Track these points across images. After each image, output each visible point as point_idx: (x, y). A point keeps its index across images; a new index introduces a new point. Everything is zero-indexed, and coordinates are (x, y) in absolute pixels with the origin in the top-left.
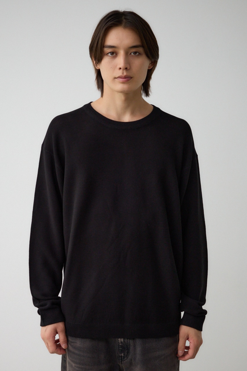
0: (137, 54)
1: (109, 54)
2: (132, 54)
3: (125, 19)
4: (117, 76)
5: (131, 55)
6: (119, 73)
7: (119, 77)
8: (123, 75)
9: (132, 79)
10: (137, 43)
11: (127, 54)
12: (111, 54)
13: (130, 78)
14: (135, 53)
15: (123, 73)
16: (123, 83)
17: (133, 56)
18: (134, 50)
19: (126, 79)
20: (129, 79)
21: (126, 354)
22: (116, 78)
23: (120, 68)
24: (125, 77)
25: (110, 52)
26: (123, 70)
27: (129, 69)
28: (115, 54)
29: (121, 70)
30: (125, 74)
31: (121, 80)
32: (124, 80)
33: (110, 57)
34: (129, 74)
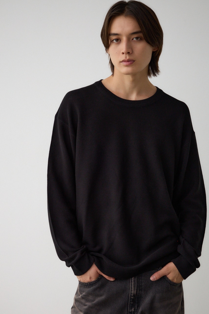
0: (139, 39)
1: (115, 41)
2: (135, 39)
3: (128, 8)
4: (121, 60)
5: (133, 40)
6: (123, 57)
7: (123, 61)
8: (126, 59)
9: (135, 62)
10: (138, 29)
11: (129, 40)
12: (116, 41)
13: (133, 62)
14: (137, 38)
15: (126, 57)
16: (127, 66)
17: (135, 41)
18: (136, 36)
19: (129, 63)
20: (131, 62)
21: (136, 308)
22: (121, 62)
23: (123, 53)
24: (128, 61)
25: (115, 39)
26: (126, 54)
27: (131, 54)
28: (119, 41)
29: (124, 55)
30: (128, 58)
31: (125, 63)
32: (128, 63)
33: (115, 44)
34: (132, 58)
